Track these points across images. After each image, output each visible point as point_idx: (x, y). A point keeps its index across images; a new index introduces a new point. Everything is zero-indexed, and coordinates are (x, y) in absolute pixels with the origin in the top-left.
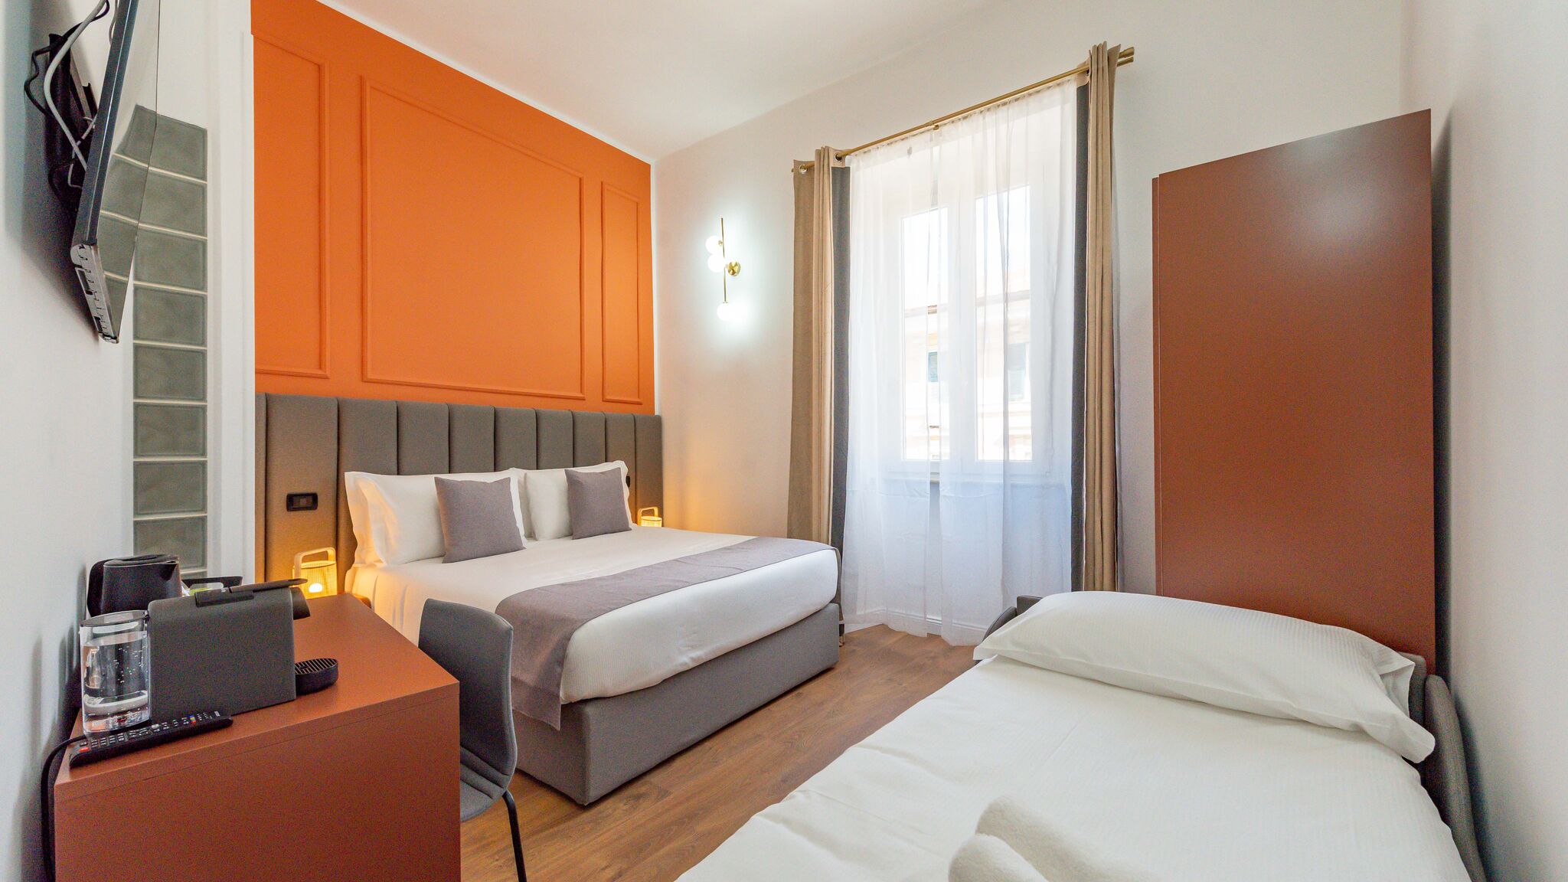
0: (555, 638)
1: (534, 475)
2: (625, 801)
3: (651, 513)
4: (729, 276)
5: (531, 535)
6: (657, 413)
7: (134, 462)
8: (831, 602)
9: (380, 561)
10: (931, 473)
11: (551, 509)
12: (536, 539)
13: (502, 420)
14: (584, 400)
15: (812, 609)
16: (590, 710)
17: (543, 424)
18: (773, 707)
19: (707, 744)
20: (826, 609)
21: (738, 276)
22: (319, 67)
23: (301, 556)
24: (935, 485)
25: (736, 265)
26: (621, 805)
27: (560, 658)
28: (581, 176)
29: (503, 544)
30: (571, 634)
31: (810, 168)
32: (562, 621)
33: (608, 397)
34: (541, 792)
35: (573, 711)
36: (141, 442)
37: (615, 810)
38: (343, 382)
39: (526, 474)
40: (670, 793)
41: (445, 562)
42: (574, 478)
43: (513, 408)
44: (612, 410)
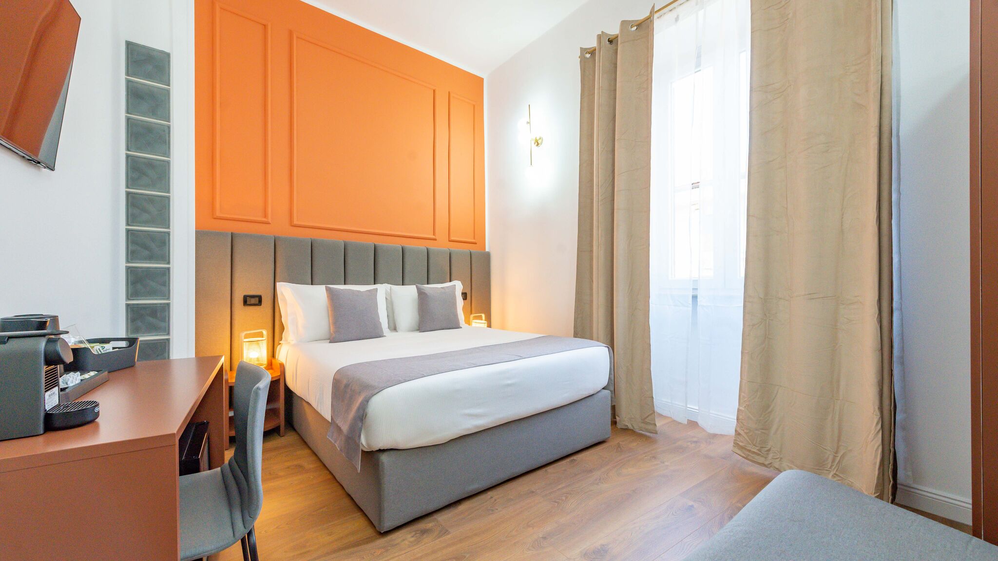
1: (396, 288)
2: (414, 533)
3: (480, 318)
4: (534, 146)
5: (394, 328)
6: (487, 250)
7: (126, 266)
8: (603, 389)
9: (292, 340)
10: (693, 289)
11: (407, 313)
12: (397, 332)
13: (379, 252)
14: (436, 240)
15: (586, 394)
16: (384, 458)
17: (407, 256)
18: (550, 469)
19: (490, 494)
20: (599, 394)
21: (541, 147)
22: (265, 26)
23: (243, 334)
24: (695, 297)
25: (540, 139)
26: (409, 536)
27: (362, 417)
28: (435, 88)
29: (374, 333)
30: (370, 399)
31: (593, 52)
33: (452, 238)
35: (372, 457)
36: (131, 255)
37: (404, 540)
38: (279, 227)
39: (391, 287)
40: (449, 533)
41: (330, 342)
42: (422, 291)
43: (386, 244)
44: (455, 248)
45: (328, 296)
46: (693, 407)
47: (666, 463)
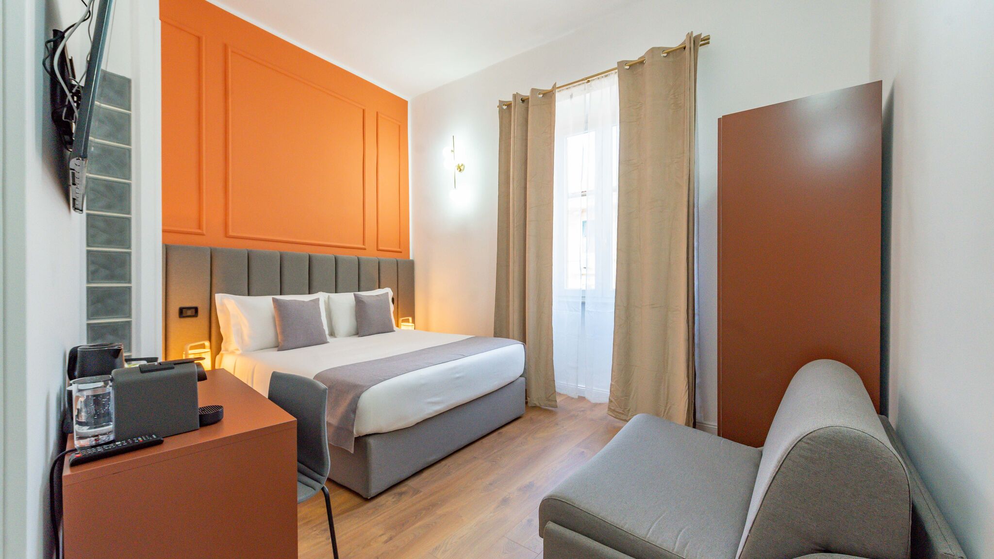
0: (350, 397)
1: (333, 296)
2: (393, 496)
3: (407, 321)
4: (457, 172)
5: (332, 334)
6: (411, 258)
7: (87, 287)
8: (521, 376)
9: (238, 350)
10: (582, 297)
11: (345, 319)
12: (335, 337)
13: (314, 263)
14: (366, 250)
15: (509, 381)
16: (371, 441)
17: (340, 264)
18: (484, 441)
19: (443, 463)
20: (517, 381)
21: (463, 172)
22: (199, 39)
23: (189, 347)
24: (583, 304)
25: (462, 165)
26: (391, 498)
27: (353, 409)
28: (364, 108)
29: (316, 339)
30: (360, 394)
31: (509, 105)
32: (355, 387)
33: (380, 248)
34: (341, 491)
35: (361, 441)
36: (92, 275)
37: (387, 501)
38: (213, 237)
39: (329, 296)
40: (421, 492)
41: (278, 350)
42: (360, 299)
43: (321, 255)
44: (384, 257)
45: (275, 307)
46: (582, 386)
47: (565, 427)
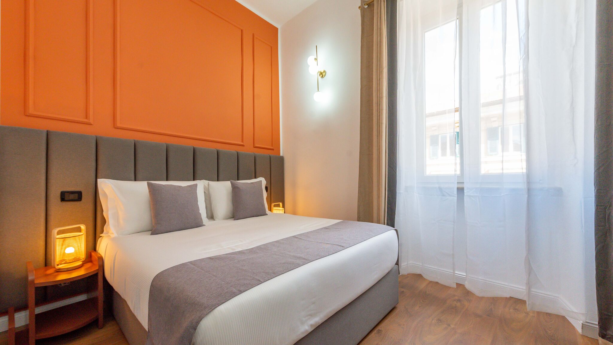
1: (211, 183)
3: (278, 206)
4: (320, 78)
5: (211, 217)
6: (281, 155)
8: (395, 264)
9: (114, 233)
10: (458, 183)
11: (223, 203)
13: (198, 154)
14: (244, 146)
15: (387, 271)
17: (221, 157)
20: (393, 269)
21: (325, 77)
23: (57, 231)
25: (324, 71)
28: (242, 28)
29: (194, 223)
31: (371, 4)
33: (256, 145)
38: (101, 128)
39: (208, 183)
41: (152, 234)
42: (236, 186)
43: (204, 148)
44: (258, 152)
45: (150, 192)
46: (460, 273)
